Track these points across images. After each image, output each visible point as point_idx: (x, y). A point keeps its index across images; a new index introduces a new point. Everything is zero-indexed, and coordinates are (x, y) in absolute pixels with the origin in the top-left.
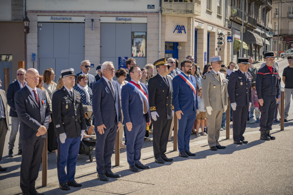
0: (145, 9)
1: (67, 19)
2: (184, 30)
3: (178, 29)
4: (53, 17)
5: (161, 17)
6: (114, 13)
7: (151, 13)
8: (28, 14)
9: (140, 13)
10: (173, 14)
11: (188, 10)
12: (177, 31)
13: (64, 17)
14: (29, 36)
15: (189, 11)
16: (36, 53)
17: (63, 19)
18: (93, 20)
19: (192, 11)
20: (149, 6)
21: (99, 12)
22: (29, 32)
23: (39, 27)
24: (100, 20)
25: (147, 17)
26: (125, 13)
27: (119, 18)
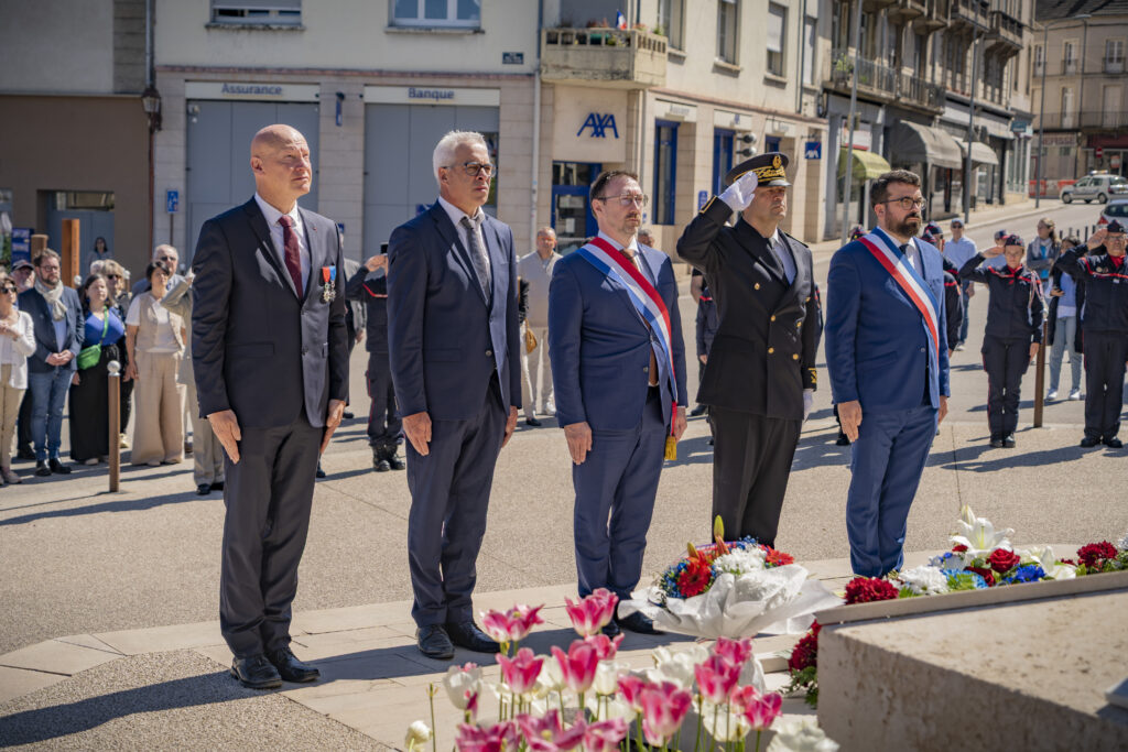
0: (496, 64)
1: (269, 92)
2: (614, 126)
3: (594, 125)
4: (229, 85)
5: (542, 88)
6: (403, 74)
7: (513, 76)
8: (158, 75)
9: (479, 75)
10: (572, 80)
11: (616, 68)
12: (589, 131)
13: (261, 86)
14: (159, 137)
15: (618, 74)
16: (180, 186)
17: (258, 91)
18: (341, 96)
19: (628, 72)
20: (507, 58)
21: (361, 73)
22: (160, 129)
23: (189, 114)
24: (361, 96)
25: (498, 88)
26: (435, 75)
27: (417, 90)
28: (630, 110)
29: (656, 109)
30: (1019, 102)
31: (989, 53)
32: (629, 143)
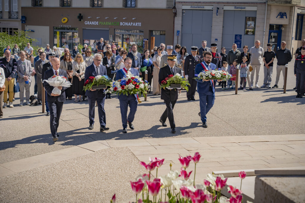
1: (201, 7)
2: (286, 15)
3: (281, 15)
4: (192, 6)
5: (268, 6)
6: (233, 3)
7: (261, 3)
8: (176, 4)
9: (252, 3)
10: (275, 4)
11: (287, 1)
12: (279, 16)
13: (199, 6)
14: (176, 18)
15: (288, 2)
17: (199, 7)
18: (218, 8)
19: (290, 2)
21: (223, 3)
22: (176, 16)
23: (183, 13)
24: (223, 8)
25: (257, 6)
26: (241, 3)
27: (237, 7)
28: (291, 11)
29: (298, 11)
32: (290, 20)
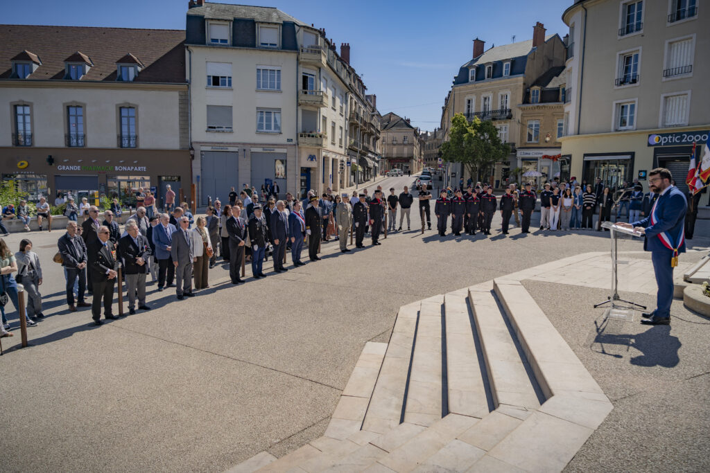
0: (286, 142)
1: (225, 149)
2: (315, 158)
3: (311, 158)
4: (213, 147)
5: (298, 148)
6: (261, 144)
7: (290, 145)
8: (193, 144)
9: (281, 145)
10: (307, 146)
11: (318, 143)
13: (222, 147)
14: (194, 162)
15: (319, 145)
16: (200, 175)
17: (222, 149)
18: (245, 150)
19: (321, 144)
20: (288, 140)
21: (250, 144)
22: (194, 159)
23: (201, 155)
24: (250, 150)
25: (287, 148)
26: (269, 145)
27: (265, 148)
28: (319, 154)
29: (324, 154)
30: (378, 151)
31: (374, 139)
32: (319, 163)
